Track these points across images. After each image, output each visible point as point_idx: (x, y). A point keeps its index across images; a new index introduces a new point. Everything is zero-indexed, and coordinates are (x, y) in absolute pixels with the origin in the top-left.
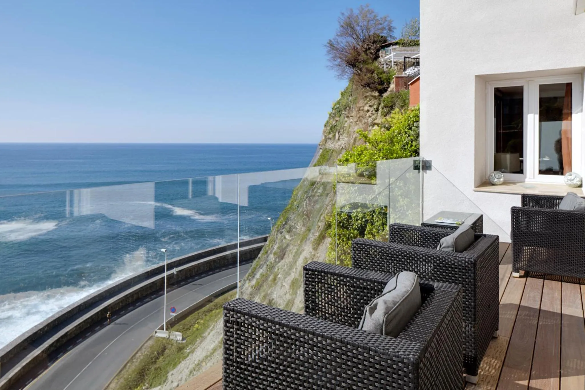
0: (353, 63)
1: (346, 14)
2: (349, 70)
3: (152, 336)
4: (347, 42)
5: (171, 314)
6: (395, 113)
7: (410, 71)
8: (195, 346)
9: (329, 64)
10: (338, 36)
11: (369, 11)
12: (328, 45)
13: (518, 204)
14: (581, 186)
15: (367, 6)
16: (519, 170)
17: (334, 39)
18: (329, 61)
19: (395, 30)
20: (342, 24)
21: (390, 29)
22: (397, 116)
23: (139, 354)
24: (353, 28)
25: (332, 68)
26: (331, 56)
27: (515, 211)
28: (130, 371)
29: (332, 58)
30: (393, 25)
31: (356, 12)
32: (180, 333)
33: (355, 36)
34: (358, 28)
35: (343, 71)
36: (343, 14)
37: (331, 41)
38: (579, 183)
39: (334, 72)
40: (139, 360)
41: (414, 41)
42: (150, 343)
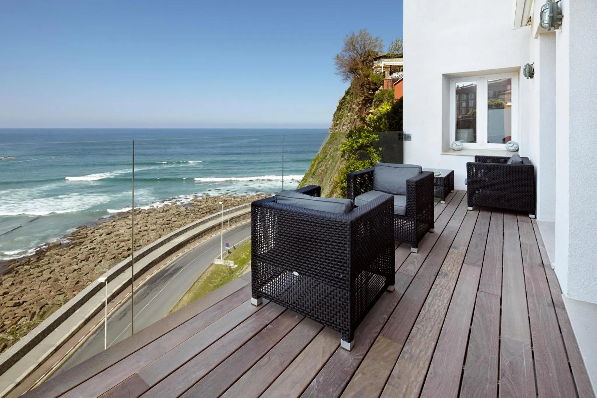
0: (353, 70)
1: (350, 36)
2: (351, 76)
3: (212, 264)
4: (350, 56)
5: (226, 248)
6: (384, 105)
7: (395, 75)
8: (242, 271)
9: (337, 71)
10: (343, 51)
11: (365, 33)
12: (336, 58)
13: (473, 160)
14: (517, 150)
15: (365, 30)
16: (473, 140)
17: (340, 54)
18: (337, 69)
19: (384, 47)
20: (346, 43)
21: (381, 47)
22: (386, 107)
23: (204, 275)
24: (354, 46)
25: (339, 74)
26: (337, 66)
27: (469, 165)
28: (197, 288)
29: (339, 67)
30: (383, 43)
31: (357, 34)
32: (232, 262)
33: (355, 52)
34: (357, 46)
35: (348, 77)
36: (347, 36)
37: (338, 55)
38: (516, 149)
39: (340, 77)
40: (203, 280)
41: (397, 54)
42: (212, 268)
